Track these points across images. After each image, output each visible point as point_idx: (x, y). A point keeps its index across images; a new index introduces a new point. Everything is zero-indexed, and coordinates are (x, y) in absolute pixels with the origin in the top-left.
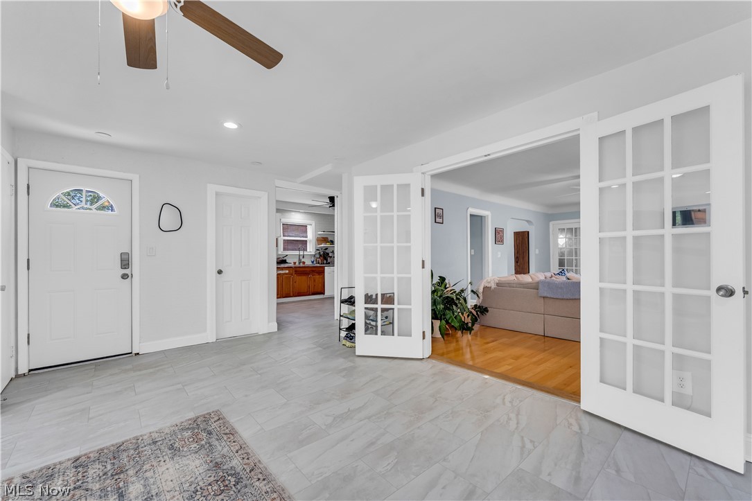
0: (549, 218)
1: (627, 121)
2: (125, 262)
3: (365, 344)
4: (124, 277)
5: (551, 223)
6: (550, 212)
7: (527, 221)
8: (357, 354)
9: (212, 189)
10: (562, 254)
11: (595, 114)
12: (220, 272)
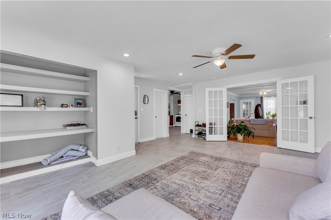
0: (240, 98)
1: (289, 81)
2: (136, 114)
3: (209, 137)
4: (136, 118)
5: (240, 101)
6: (240, 96)
7: (234, 100)
8: (207, 140)
9: (155, 90)
10: (244, 111)
11: (280, 78)
12: (156, 117)
